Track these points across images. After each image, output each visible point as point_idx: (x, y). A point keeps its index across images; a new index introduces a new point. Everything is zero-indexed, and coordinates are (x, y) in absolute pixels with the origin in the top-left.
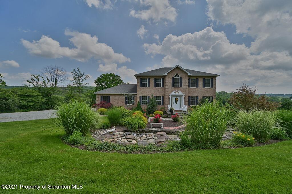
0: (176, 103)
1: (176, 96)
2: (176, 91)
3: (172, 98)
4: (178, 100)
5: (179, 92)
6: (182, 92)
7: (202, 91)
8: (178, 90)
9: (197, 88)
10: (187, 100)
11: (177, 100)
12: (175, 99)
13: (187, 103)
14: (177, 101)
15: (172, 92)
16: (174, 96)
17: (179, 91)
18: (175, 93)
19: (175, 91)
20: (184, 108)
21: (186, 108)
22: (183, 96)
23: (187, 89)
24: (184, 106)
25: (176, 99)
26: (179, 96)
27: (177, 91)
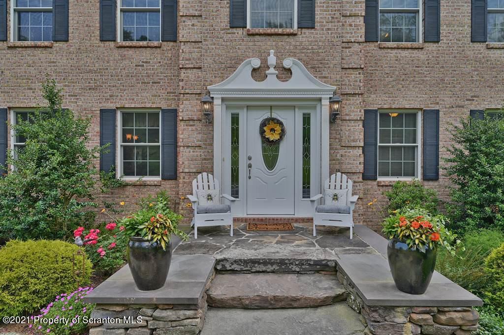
0: (271, 161)
1: (271, 104)
2: (264, 61)
3: (235, 120)
4: (283, 133)
5: (286, 73)
6: (315, 67)
7: (469, 68)
8: (280, 57)
9: (431, 47)
10: (356, 132)
11: (274, 137)
12: (262, 132)
13: (355, 159)
14: (276, 143)
15: (232, 66)
16: (252, 104)
17: (287, 63)
18: (258, 73)
19: (256, 63)
20: (329, 203)
21: (341, 204)
22: (325, 102)
23: (356, 47)
24: (326, 183)
25: (264, 124)
26: (289, 104)
27: (272, 60)
